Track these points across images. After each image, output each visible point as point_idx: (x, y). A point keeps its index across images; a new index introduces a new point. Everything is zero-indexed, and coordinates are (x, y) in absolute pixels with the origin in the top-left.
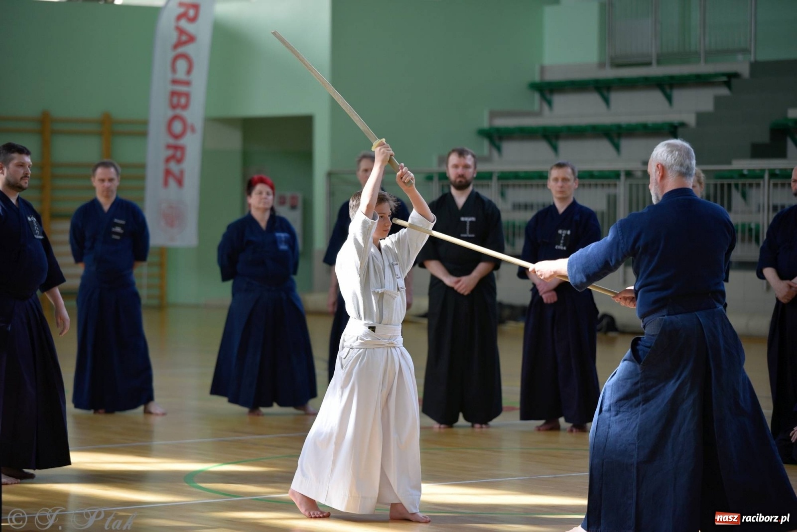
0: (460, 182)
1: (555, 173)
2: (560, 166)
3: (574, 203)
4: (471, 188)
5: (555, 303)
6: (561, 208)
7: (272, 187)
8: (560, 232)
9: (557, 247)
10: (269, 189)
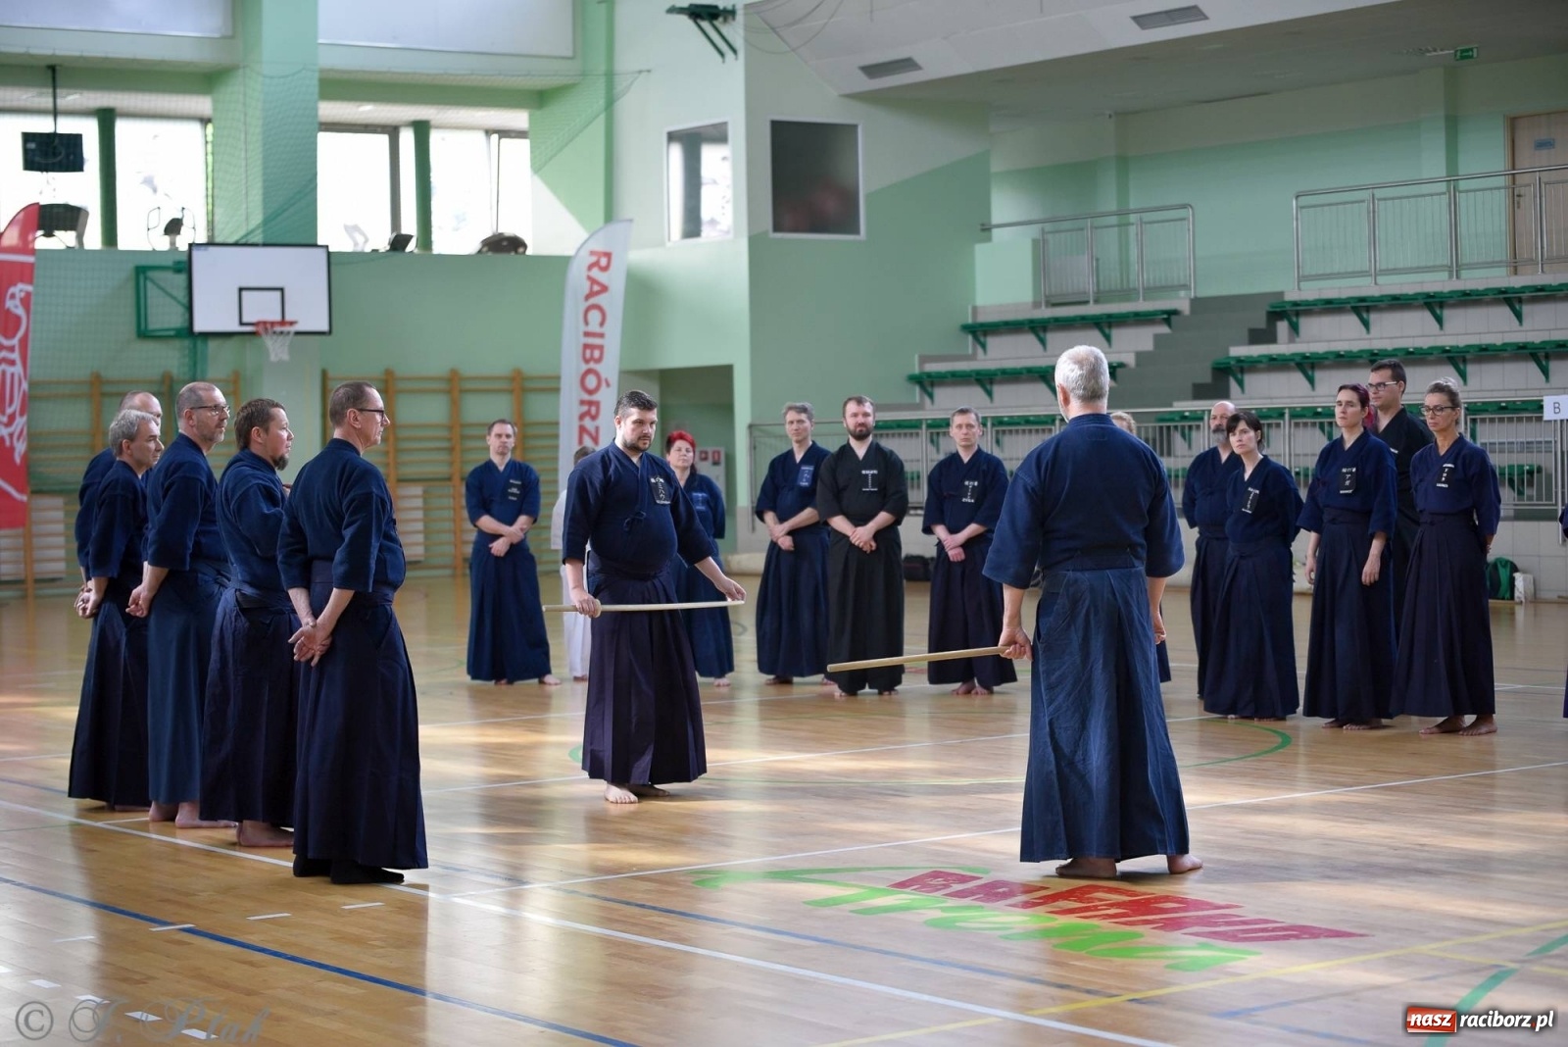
0: (861, 431)
1: (958, 420)
2: (963, 412)
3: (979, 451)
4: (870, 438)
5: (962, 562)
6: (966, 458)
7: (693, 445)
8: (967, 483)
9: (964, 500)
10: (688, 446)
